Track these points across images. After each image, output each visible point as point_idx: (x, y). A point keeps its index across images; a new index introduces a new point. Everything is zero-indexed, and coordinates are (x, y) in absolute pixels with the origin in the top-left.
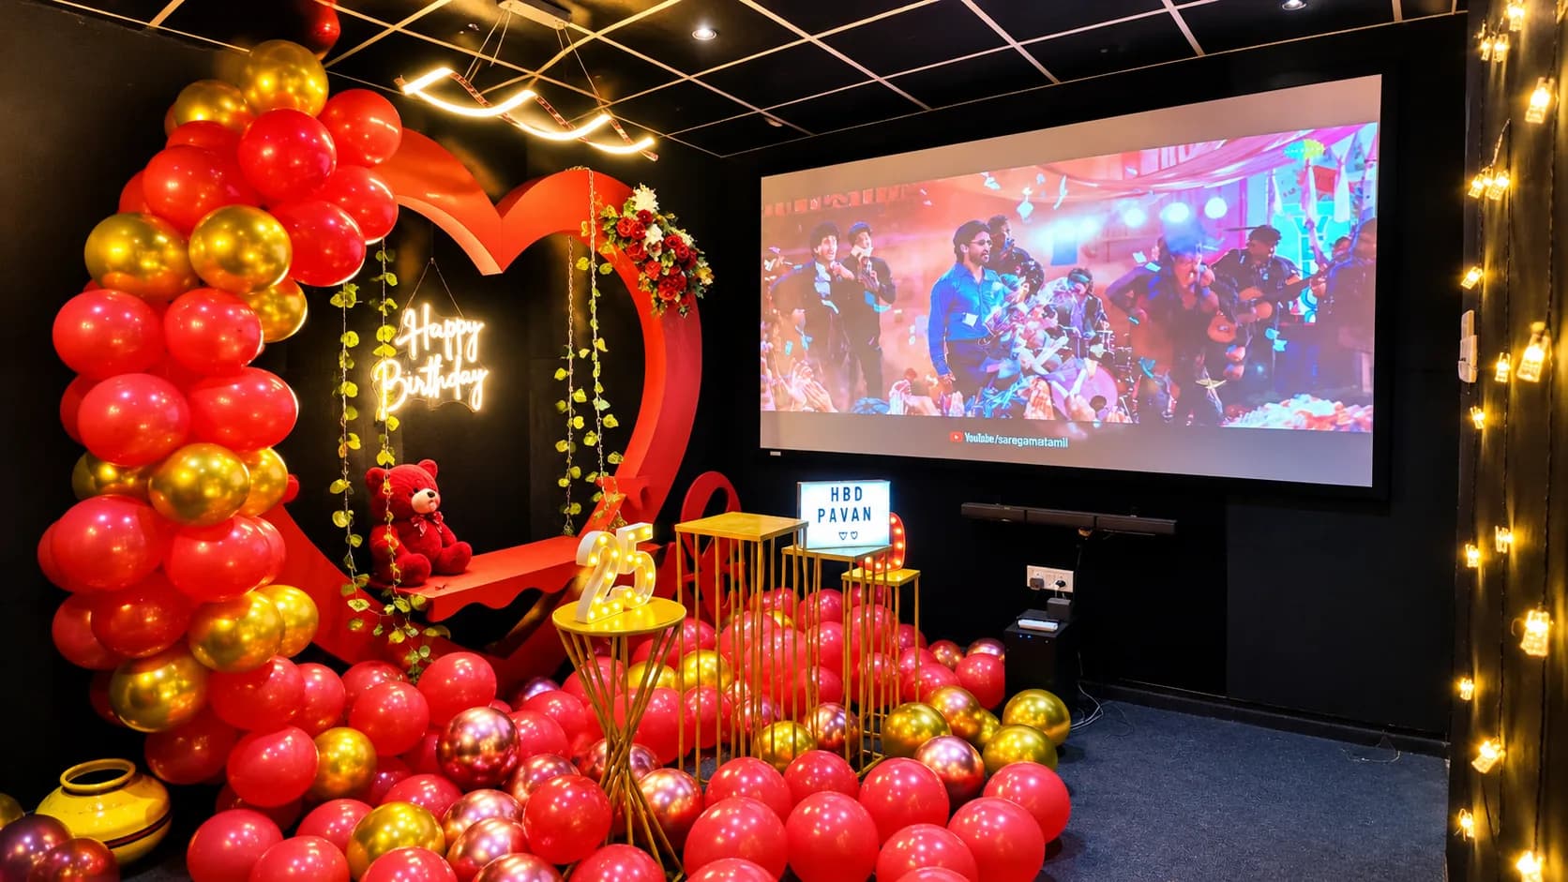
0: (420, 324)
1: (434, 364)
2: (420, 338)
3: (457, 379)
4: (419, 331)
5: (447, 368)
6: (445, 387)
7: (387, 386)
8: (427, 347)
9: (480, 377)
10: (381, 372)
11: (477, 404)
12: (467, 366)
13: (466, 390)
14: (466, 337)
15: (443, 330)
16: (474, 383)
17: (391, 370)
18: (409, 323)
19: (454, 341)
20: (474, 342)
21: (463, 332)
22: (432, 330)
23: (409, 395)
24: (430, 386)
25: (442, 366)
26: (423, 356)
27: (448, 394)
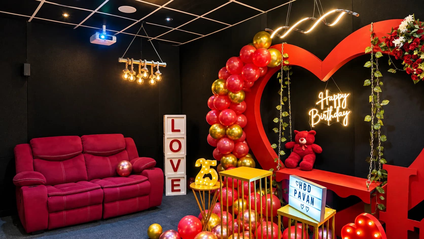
0: (324, 96)
1: (330, 110)
2: (325, 101)
3: (338, 115)
4: (325, 99)
5: (334, 111)
6: (333, 117)
7: (313, 117)
8: (327, 104)
9: (347, 114)
10: (311, 112)
11: (346, 124)
12: (341, 110)
13: (342, 118)
14: (342, 100)
15: (333, 98)
16: (344, 116)
17: (315, 112)
18: (321, 96)
19: (337, 101)
20: (345, 100)
21: (341, 98)
22: (329, 98)
23: (321, 120)
24: (328, 117)
25: (333, 110)
26: (326, 107)
27: (334, 120)
